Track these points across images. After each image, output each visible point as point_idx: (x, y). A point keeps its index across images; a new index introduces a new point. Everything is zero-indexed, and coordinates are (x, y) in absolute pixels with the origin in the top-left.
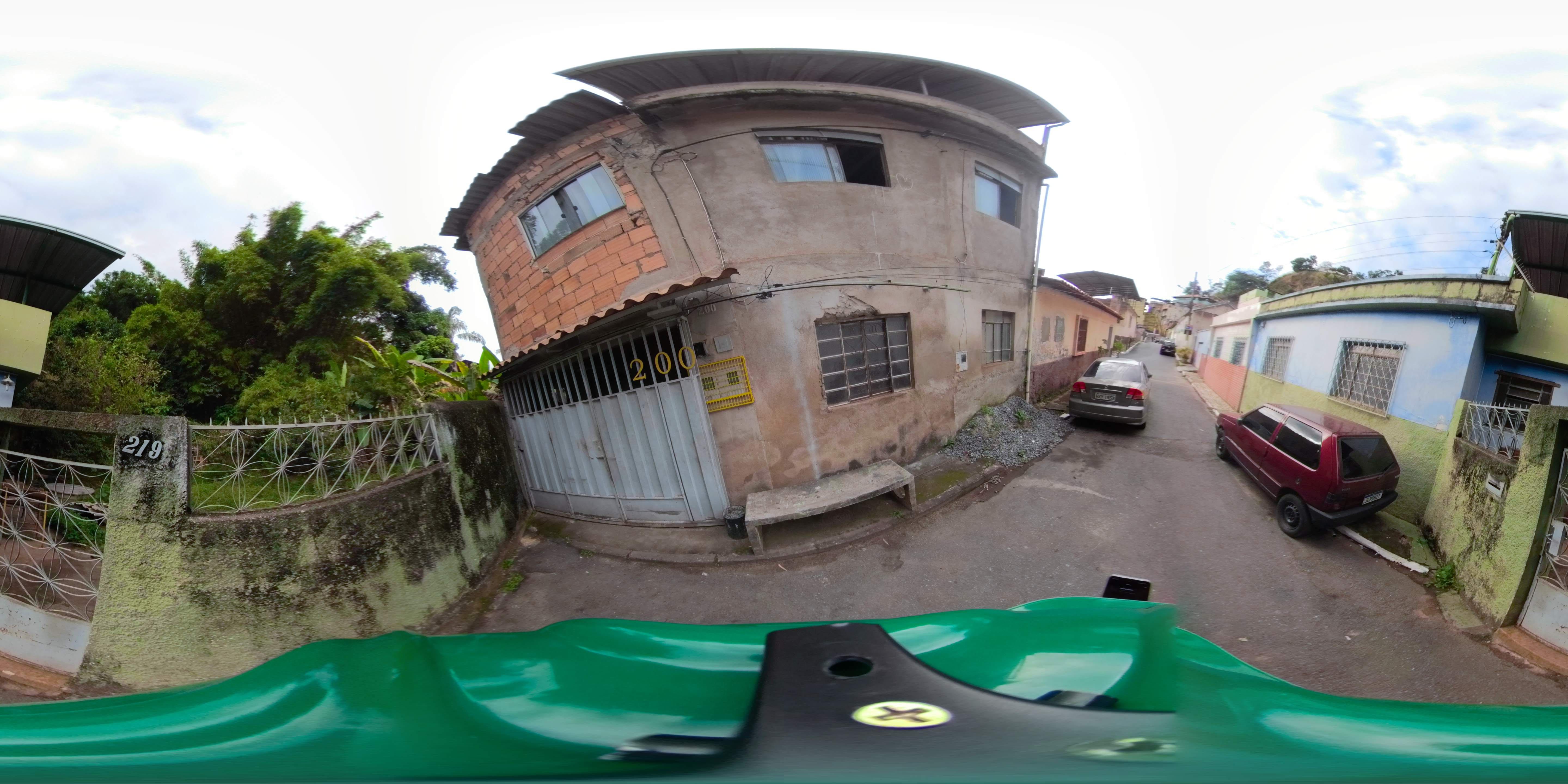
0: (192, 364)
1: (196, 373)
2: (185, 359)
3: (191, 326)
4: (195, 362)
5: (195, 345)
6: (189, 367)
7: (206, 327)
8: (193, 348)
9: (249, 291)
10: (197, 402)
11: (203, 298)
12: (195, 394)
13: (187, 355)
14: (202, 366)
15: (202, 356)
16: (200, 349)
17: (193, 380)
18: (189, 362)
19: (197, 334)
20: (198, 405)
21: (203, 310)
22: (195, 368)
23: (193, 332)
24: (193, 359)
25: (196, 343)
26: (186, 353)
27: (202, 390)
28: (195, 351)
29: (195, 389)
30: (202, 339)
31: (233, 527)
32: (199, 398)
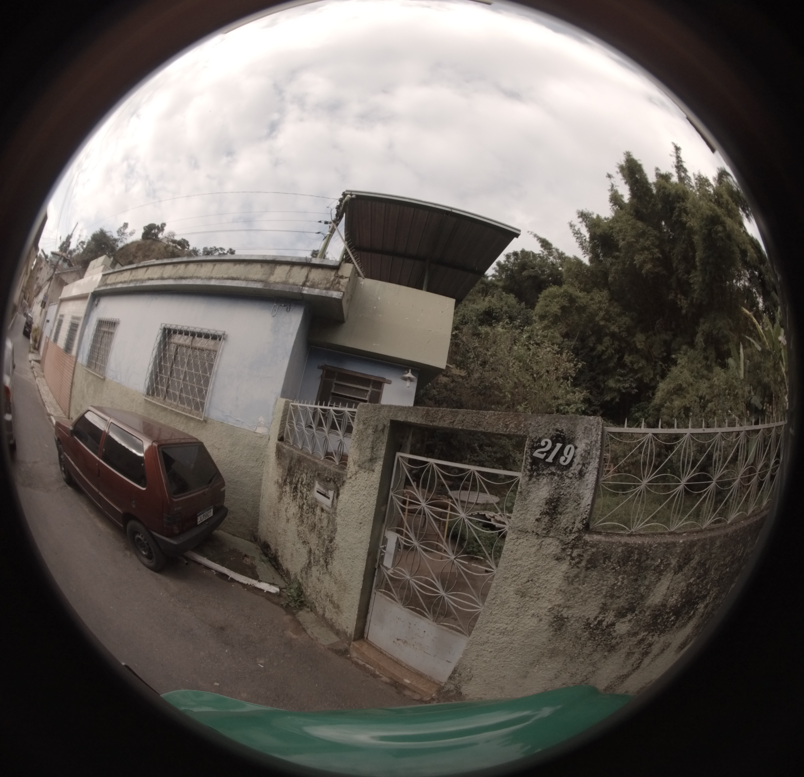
0: (607, 353)
1: (611, 365)
2: (600, 348)
3: (600, 309)
4: (609, 351)
5: (608, 331)
6: (604, 357)
7: (616, 309)
8: (606, 335)
9: (644, 262)
10: (613, 399)
11: (605, 274)
12: (611, 389)
13: (601, 344)
14: (617, 356)
15: (617, 343)
16: (613, 335)
17: (608, 372)
18: (603, 352)
19: (608, 318)
20: (614, 403)
21: (609, 289)
22: (610, 358)
23: (604, 315)
24: (607, 348)
25: (609, 328)
26: (599, 341)
27: (619, 385)
28: (608, 338)
29: (611, 383)
30: (614, 324)
31: (620, 550)
32: (616, 394)
